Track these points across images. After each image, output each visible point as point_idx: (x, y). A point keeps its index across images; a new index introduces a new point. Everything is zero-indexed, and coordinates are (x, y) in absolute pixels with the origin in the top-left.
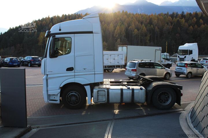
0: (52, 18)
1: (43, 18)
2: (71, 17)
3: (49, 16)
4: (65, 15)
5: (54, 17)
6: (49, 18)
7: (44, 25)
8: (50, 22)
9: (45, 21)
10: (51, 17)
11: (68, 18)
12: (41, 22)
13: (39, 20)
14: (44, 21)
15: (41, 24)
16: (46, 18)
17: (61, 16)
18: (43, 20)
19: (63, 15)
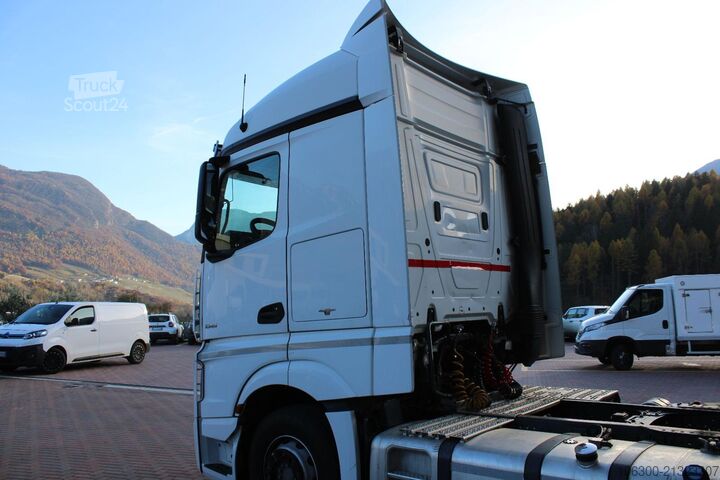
0: (610, 196)
1: (582, 201)
2: (673, 188)
3: (599, 192)
4: (654, 182)
5: (617, 192)
6: (599, 197)
7: (586, 220)
8: (604, 211)
9: (589, 209)
10: (605, 193)
11: (663, 192)
12: (574, 213)
13: (569, 208)
14: (586, 211)
15: (576, 219)
16: (590, 198)
17: (639, 189)
18: (582, 205)
19: (646, 184)
